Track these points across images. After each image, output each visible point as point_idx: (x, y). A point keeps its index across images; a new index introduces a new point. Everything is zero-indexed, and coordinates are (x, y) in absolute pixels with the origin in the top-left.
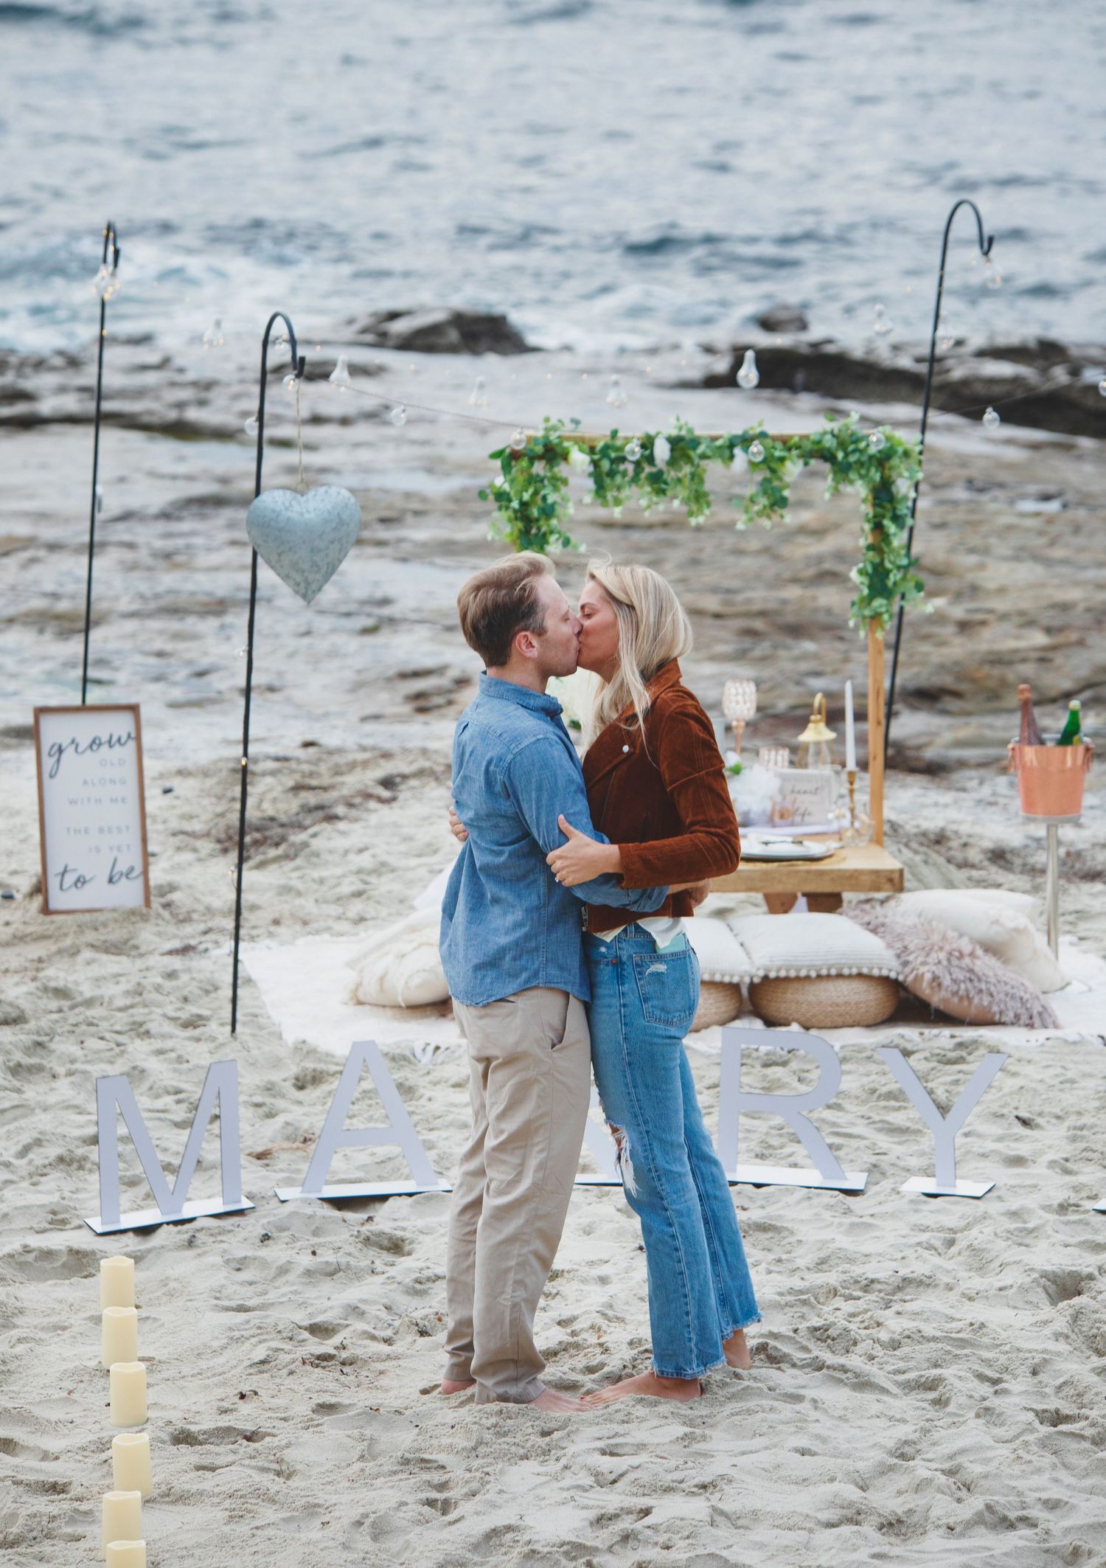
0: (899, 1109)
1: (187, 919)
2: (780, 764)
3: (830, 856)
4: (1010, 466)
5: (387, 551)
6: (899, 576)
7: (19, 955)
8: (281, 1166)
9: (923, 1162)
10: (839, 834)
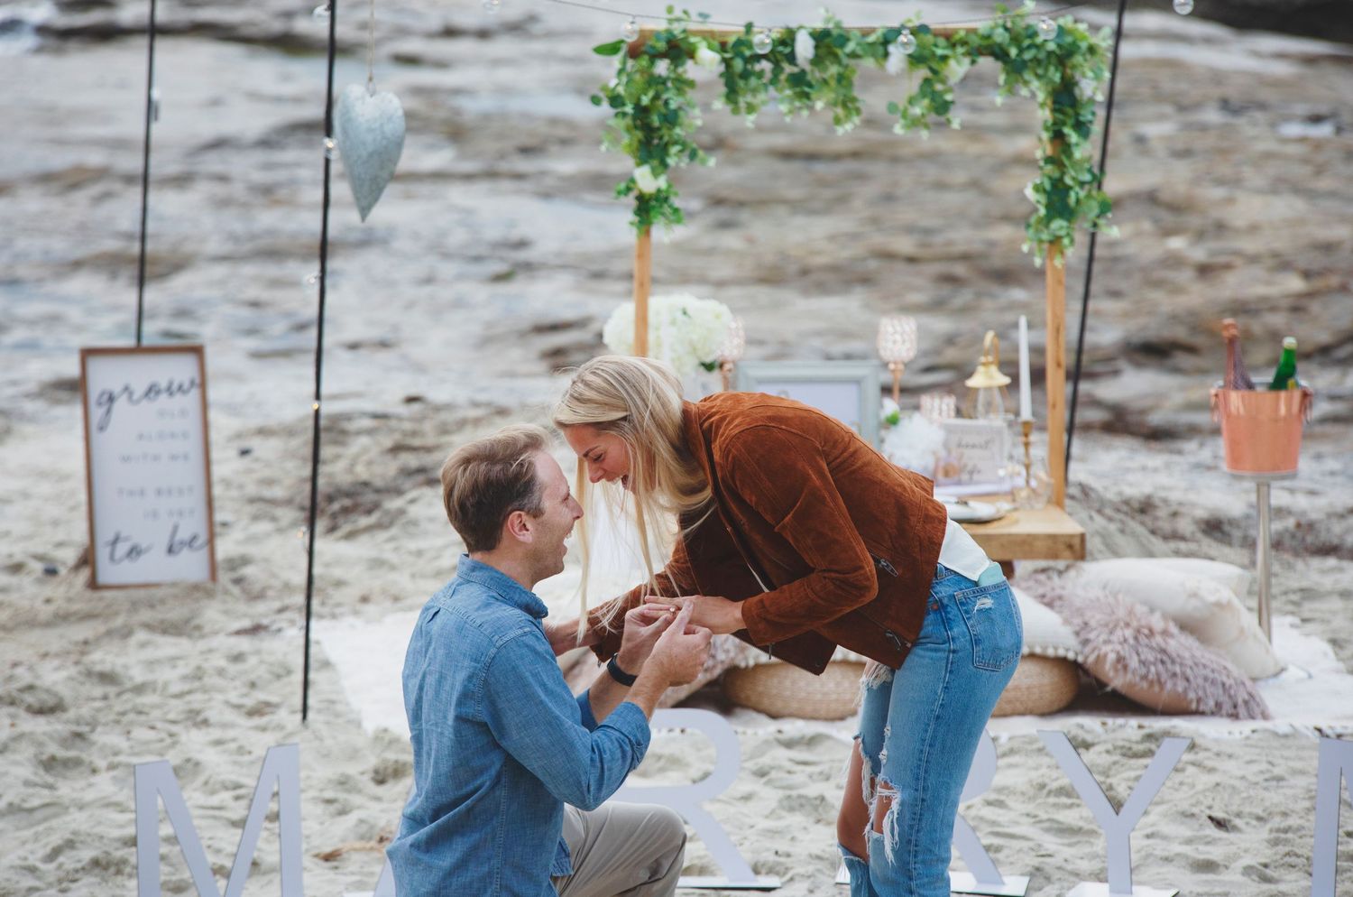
0: (1071, 806)
1: (260, 596)
2: (944, 414)
3: (1000, 519)
4: (1276, 83)
5: (526, 185)
6: (1082, 194)
7: (61, 637)
8: (353, 868)
9: (1095, 865)
10: (1012, 494)
